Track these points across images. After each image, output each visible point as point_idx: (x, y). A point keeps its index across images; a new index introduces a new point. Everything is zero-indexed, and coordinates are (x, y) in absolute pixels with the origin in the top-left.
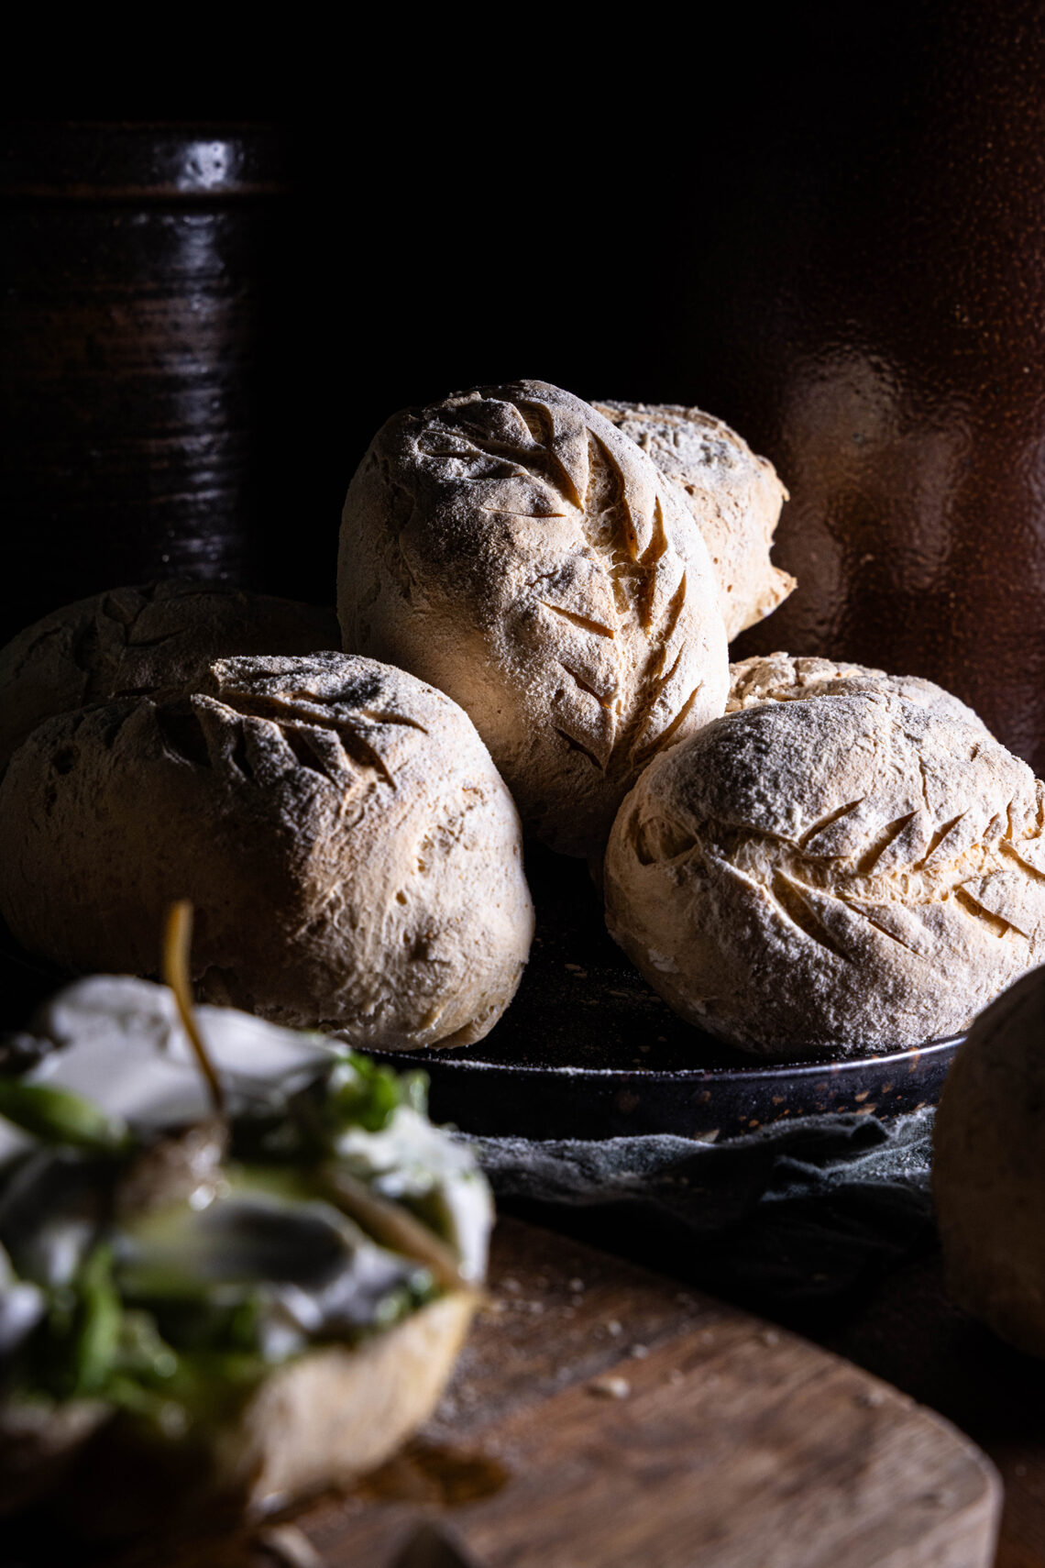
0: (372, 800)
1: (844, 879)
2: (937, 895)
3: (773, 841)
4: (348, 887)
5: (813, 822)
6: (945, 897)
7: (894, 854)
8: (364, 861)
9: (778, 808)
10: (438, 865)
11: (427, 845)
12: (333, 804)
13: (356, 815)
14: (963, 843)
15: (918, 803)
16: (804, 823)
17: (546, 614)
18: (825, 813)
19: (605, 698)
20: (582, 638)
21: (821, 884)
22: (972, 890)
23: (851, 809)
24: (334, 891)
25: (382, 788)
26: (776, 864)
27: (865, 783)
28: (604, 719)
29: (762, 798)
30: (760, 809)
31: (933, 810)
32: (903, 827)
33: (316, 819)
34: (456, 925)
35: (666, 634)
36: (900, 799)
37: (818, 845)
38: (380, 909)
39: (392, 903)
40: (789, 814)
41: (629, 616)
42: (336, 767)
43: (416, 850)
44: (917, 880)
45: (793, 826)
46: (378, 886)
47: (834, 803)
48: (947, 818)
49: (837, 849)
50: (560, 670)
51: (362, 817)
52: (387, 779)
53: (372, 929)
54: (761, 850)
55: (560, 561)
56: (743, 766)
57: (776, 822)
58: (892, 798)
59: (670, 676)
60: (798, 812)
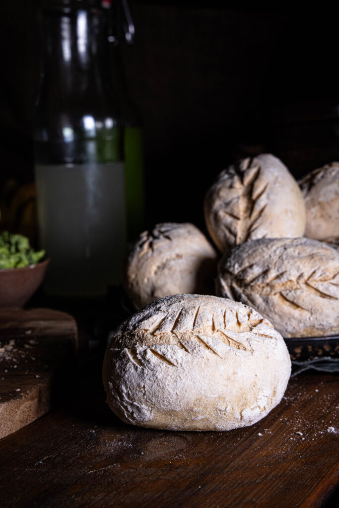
1: (246, 286)
2: (273, 293)
3: (231, 274)
4: (136, 276)
5: (240, 269)
6: (275, 294)
7: (259, 281)
8: (140, 270)
9: (232, 264)
11: (158, 267)
14: (284, 279)
15: (271, 267)
16: (237, 270)
17: (221, 213)
18: (243, 267)
19: (235, 236)
20: (229, 219)
21: (240, 286)
22: (284, 293)
23: (251, 267)
24: (134, 277)
26: (232, 280)
27: (257, 259)
28: (235, 241)
29: (230, 261)
30: (228, 264)
31: (276, 268)
32: (265, 273)
34: (160, 288)
35: (256, 220)
36: (266, 264)
37: (240, 276)
40: (234, 266)
41: (247, 215)
43: (154, 268)
44: (267, 288)
47: (246, 264)
48: (281, 271)
49: (244, 277)
50: (223, 228)
52: (152, 251)
53: (142, 287)
54: (228, 275)
55: (229, 199)
57: (231, 268)
58: (264, 264)
59: (253, 231)
60: (237, 266)
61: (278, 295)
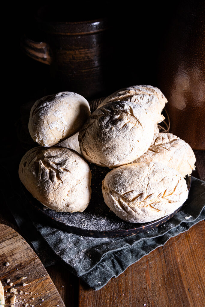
0: (59, 186)
1: (129, 202)
4: (55, 199)
5: (125, 193)
6: (147, 206)
7: (138, 200)
8: (57, 195)
9: (119, 190)
10: (70, 195)
11: (69, 191)
12: (53, 187)
13: (56, 189)
14: (152, 198)
15: (144, 192)
16: (123, 193)
18: (127, 192)
21: (126, 201)
22: (153, 205)
23: (132, 191)
24: (53, 199)
25: (61, 184)
26: (119, 197)
27: (135, 188)
29: (117, 187)
30: (117, 189)
31: (147, 193)
32: (141, 195)
33: (50, 189)
34: (73, 203)
36: (141, 191)
37: (125, 196)
38: (60, 201)
39: (62, 201)
40: (121, 191)
42: (54, 180)
43: (66, 192)
44: (142, 203)
45: (121, 193)
46: (60, 199)
47: (129, 190)
48: (150, 194)
49: (128, 197)
51: (57, 189)
52: (62, 182)
53: (60, 204)
54: (117, 195)
56: (116, 181)
57: (119, 192)
58: (140, 190)
60: (123, 191)
61: (149, 206)
